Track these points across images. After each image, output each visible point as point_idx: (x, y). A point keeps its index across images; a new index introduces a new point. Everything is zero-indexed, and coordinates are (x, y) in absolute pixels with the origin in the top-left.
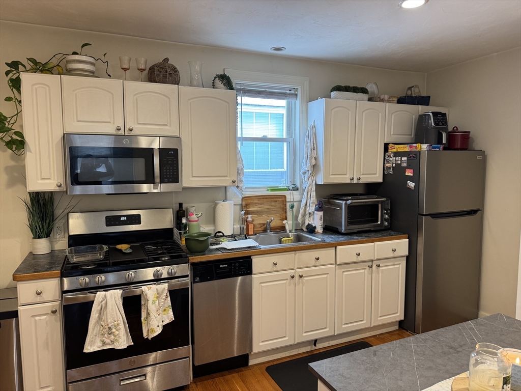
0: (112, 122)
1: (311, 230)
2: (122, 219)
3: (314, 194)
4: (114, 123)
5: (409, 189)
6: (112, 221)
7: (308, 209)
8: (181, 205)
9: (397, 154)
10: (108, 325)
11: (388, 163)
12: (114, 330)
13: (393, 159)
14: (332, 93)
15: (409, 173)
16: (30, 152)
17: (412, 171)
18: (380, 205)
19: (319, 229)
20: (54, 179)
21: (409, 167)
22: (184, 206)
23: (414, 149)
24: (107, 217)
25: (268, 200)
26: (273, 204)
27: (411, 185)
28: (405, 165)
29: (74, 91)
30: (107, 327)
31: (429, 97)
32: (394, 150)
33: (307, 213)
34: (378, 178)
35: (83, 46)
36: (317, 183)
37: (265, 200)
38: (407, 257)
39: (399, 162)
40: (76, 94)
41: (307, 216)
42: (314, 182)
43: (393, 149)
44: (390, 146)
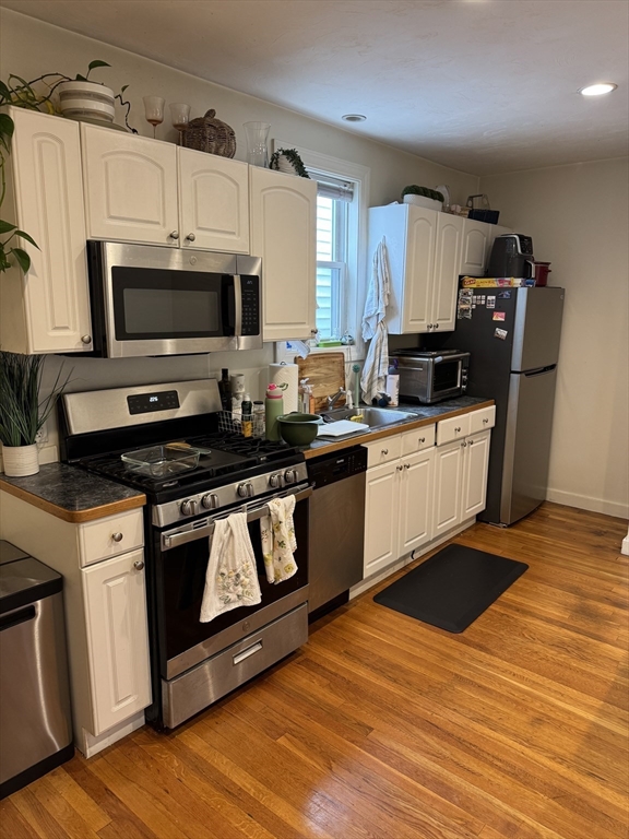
0: (161, 223)
1: (384, 402)
2: (152, 399)
3: (385, 349)
4: (164, 225)
5: (499, 339)
6: (137, 404)
7: (376, 372)
8: (225, 372)
9: (477, 291)
10: (235, 571)
11: (464, 303)
12: (242, 577)
13: (472, 298)
14: (406, 196)
15: (499, 317)
16: (34, 274)
17: (503, 314)
18: (460, 363)
19: (395, 401)
20: (75, 329)
21: (498, 309)
22: (230, 373)
23: (506, 285)
24: (129, 398)
25: (325, 360)
26: (331, 366)
27: (502, 333)
28: (492, 306)
29: (103, 156)
30: (234, 574)
31: (498, 212)
32: (474, 286)
33: (375, 378)
34: (448, 325)
35: (92, 66)
36: (391, 333)
37: (322, 361)
38: (492, 429)
39: (483, 302)
40: (106, 163)
41: (376, 382)
42: (385, 331)
43: (471, 285)
44: (467, 279)
